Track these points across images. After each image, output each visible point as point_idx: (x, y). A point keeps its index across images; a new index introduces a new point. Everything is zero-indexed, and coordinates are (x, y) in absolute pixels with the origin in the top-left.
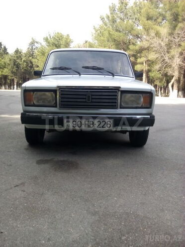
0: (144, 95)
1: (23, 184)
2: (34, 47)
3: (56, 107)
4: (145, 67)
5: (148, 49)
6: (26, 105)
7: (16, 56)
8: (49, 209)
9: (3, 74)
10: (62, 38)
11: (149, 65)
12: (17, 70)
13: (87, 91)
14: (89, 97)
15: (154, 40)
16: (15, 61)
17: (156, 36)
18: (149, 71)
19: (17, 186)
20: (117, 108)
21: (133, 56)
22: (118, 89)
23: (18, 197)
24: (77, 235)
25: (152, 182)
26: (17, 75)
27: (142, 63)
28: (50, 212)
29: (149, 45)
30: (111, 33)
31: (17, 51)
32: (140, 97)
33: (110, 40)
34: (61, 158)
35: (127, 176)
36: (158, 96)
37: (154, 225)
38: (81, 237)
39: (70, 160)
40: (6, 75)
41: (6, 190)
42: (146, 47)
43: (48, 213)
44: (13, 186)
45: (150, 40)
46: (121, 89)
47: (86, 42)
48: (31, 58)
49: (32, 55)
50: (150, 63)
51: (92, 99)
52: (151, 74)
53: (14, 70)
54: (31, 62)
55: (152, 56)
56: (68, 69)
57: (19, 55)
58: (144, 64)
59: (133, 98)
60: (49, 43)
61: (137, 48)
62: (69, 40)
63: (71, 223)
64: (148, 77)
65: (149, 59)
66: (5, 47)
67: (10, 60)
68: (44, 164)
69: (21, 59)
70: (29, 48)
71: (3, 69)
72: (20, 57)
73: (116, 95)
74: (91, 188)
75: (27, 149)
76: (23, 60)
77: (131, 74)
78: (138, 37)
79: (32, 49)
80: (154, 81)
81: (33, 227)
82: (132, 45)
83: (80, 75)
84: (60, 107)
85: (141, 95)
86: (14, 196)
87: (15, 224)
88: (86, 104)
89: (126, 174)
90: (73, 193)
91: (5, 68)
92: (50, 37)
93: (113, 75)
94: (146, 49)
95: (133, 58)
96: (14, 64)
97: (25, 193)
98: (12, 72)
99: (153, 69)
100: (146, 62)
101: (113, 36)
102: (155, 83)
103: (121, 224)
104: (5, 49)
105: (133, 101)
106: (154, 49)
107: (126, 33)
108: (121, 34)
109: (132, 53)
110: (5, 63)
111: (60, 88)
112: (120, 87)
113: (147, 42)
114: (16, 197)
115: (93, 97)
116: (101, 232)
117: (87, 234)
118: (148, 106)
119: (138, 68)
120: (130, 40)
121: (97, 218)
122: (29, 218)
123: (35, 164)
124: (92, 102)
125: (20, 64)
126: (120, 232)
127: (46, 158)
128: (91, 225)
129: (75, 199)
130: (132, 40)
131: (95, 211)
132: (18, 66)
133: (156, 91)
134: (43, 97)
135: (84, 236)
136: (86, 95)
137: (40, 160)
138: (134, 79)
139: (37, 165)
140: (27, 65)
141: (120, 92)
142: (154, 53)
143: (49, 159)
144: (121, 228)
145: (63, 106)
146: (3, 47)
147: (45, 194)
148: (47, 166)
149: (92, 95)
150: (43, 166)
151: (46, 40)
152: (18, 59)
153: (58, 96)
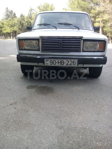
0: (99, 42)
1: (16, 103)
2: (32, 13)
3: (39, 50)
4: (101, 25)
5: (104, 12)
6: (20, 50)
7: (21, 18)
8: (30, 123)
9: (14, 30)
10: (49, 6)
11: (104, 23)
12: (22, 27)
13: (60, 40)
14: (61, 44)
15: (108, 6)
16: (21, 22)
17: (110, 3)
18: (104, 27)
19: (12, 104)
20: (80, 52)
21: (93, 17)
22: (81, 38)
23: (10, 113)
24: (47, 145)
25: (104, 104)
26: (22, 31)
27: (99, 22)
28: (30, 125)
29: (104, 9)
30: (79, 2)
31: (22, 16)
32: (97, 44)
33: (79, 7)
34: (43, 85)
35: (86, 99)
36: (109, 43)
37: (104, 139)
38: (49, 147)
39: (49, 86)
40: (16, 31)
41: (4, 107)
42: (102, 11)
43: (29, 125)
44: (9, 104)
45: (106, 6)
46: (83, 38)
47: (64, 9)
48: (30, 20)
49: (31, 18)
50: (105, 22)
51: (63, 45)
52: (105, 29)
53: (20, 27)
54: (30, 22)
55: (106, 17)
56: (48, 25)
57: (23, 18)
58: (101, 22)
59: (91, 45)
60: (40, 10)
61: (96, 12)
62: (53, 8)
63: (44, 134)
64: (103, 31)
65: (104, 19)
66: (14, 13)
67: (18, 21)
68: (31, 89)
69: (25, 20)
70: (29, 14)
71: (14, 27)
72: (23, 19)
73: (80, 43)
74: (60, 107)
75: (22, 78)
76: (25, 21)
77: (91, 28)
78: (97, 5)
79: (31, 14)
80: (107, 34)
81: (17, 137)
82: (93, 10)
83: (56, 29)
84: (42, 51)
85: (98, 42)
86: (9, 112)
87: (5, 134)
88: (59, 49)
89: (85, 98)
90: (48, 111)
91: (15, 26)
92: (41, 6)
93: (79, 29)
94: (102, 13)
95: (94, 19)
96: (20, 24)
97: (16, 110)
98: (19, 29)
99: (106, 26)
100: (102, 21)
101: (81, 4)
102: (108, 35)
103: (79, 137)
104: (15, 14)
105: (91, 47)
106: (108, 12)
107: (89, 2)
108: (86, 3)
109: (92, 15)
110: (15, 23)
111: (42, 38)
112: (82, 37)
113: (103, 8)
114: (10, 112)
115: (64, 44)
116: (64, 143)
117: (54, 145)
118: (103, 50)
119: (96, 25)
120: (91, 7)
121: (62, 131)
122: (16, 130)
123: (25, 89)
124: (63, 47)
125: (24, 24)
126: (78, 144)
127: (33, 85)
128: (58, 137)
129: (48, 116)
130: (93, 7)
131: (61, 125)
132: (22, 25)
133: (108, 40)
134: (31, 44)
135: (52, 146)
136: (59, 42)
137: (29, 86)
138: (93, 31)
139: (27, 90)
140: (28, 24)
141: (82, 41)
142: (107, 15)
143: (35, 85)
144: (79, 141)
145: (44, 50)
146: (13, 13)
147: (29, 111)
148: (33, 90)
149: (63, 43)
150: (31, 90)
151: (39, 8)
152: (22, 20)
153: (40, 43)
